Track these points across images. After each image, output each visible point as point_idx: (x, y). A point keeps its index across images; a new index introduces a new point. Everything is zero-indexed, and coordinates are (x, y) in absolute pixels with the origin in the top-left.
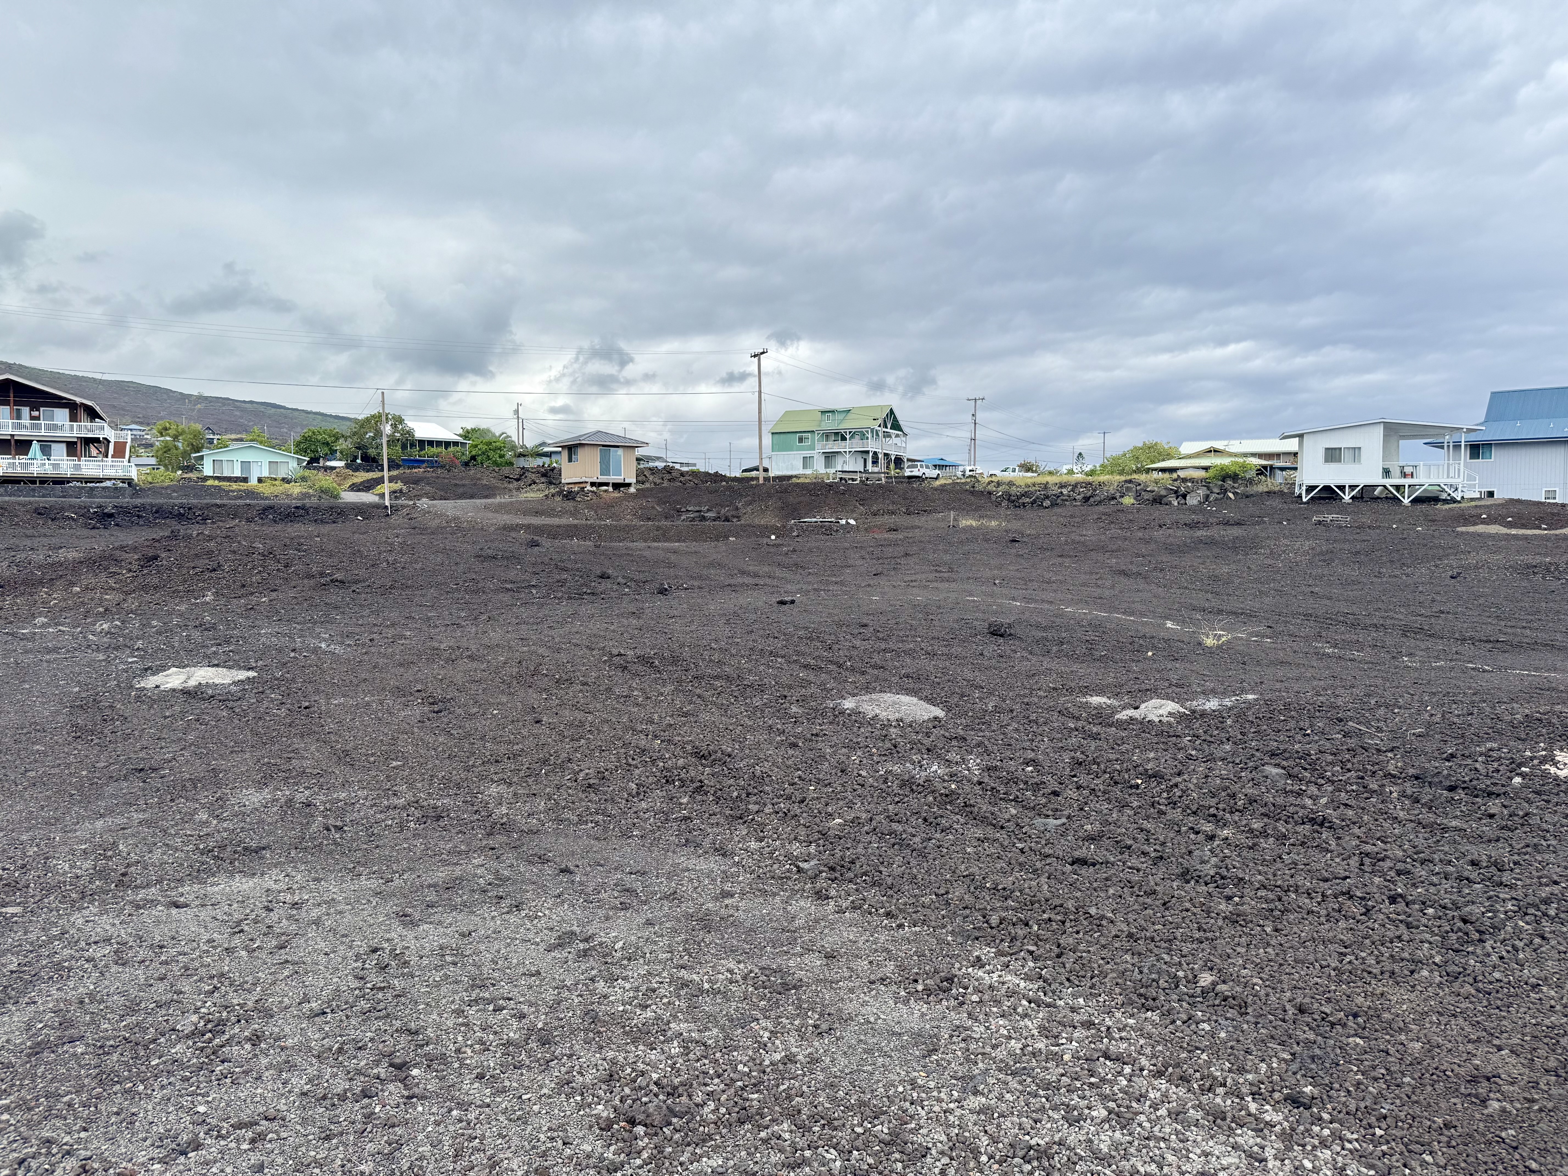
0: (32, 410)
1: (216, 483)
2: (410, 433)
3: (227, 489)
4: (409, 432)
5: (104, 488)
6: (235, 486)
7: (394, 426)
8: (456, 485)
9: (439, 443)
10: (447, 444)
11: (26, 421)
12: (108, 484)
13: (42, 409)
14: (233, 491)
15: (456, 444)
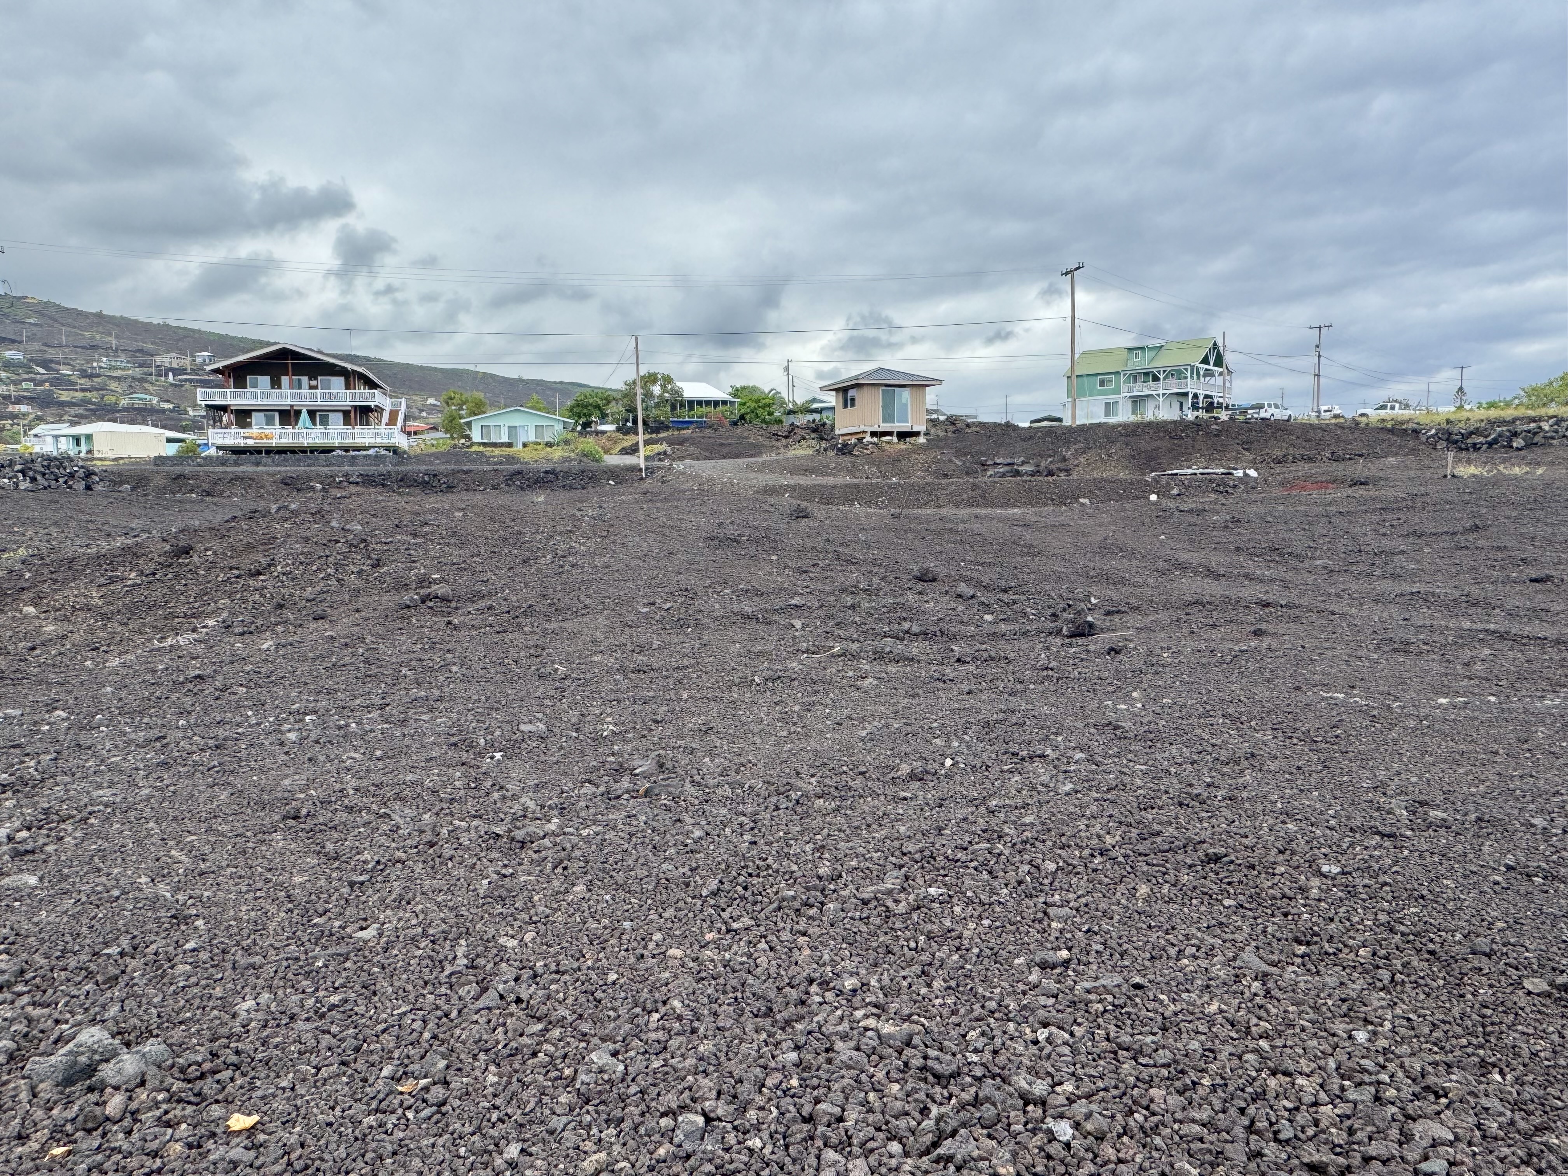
0: (310, 379)
1: (481, 449)
4: (677, 392)
7: (663, 387)
8: (722, 445)
9: (708, 403)
10: (716, 403)
11: (305, 391)
12: (371, 452)
13: (319, 378)
15: (725, 403)
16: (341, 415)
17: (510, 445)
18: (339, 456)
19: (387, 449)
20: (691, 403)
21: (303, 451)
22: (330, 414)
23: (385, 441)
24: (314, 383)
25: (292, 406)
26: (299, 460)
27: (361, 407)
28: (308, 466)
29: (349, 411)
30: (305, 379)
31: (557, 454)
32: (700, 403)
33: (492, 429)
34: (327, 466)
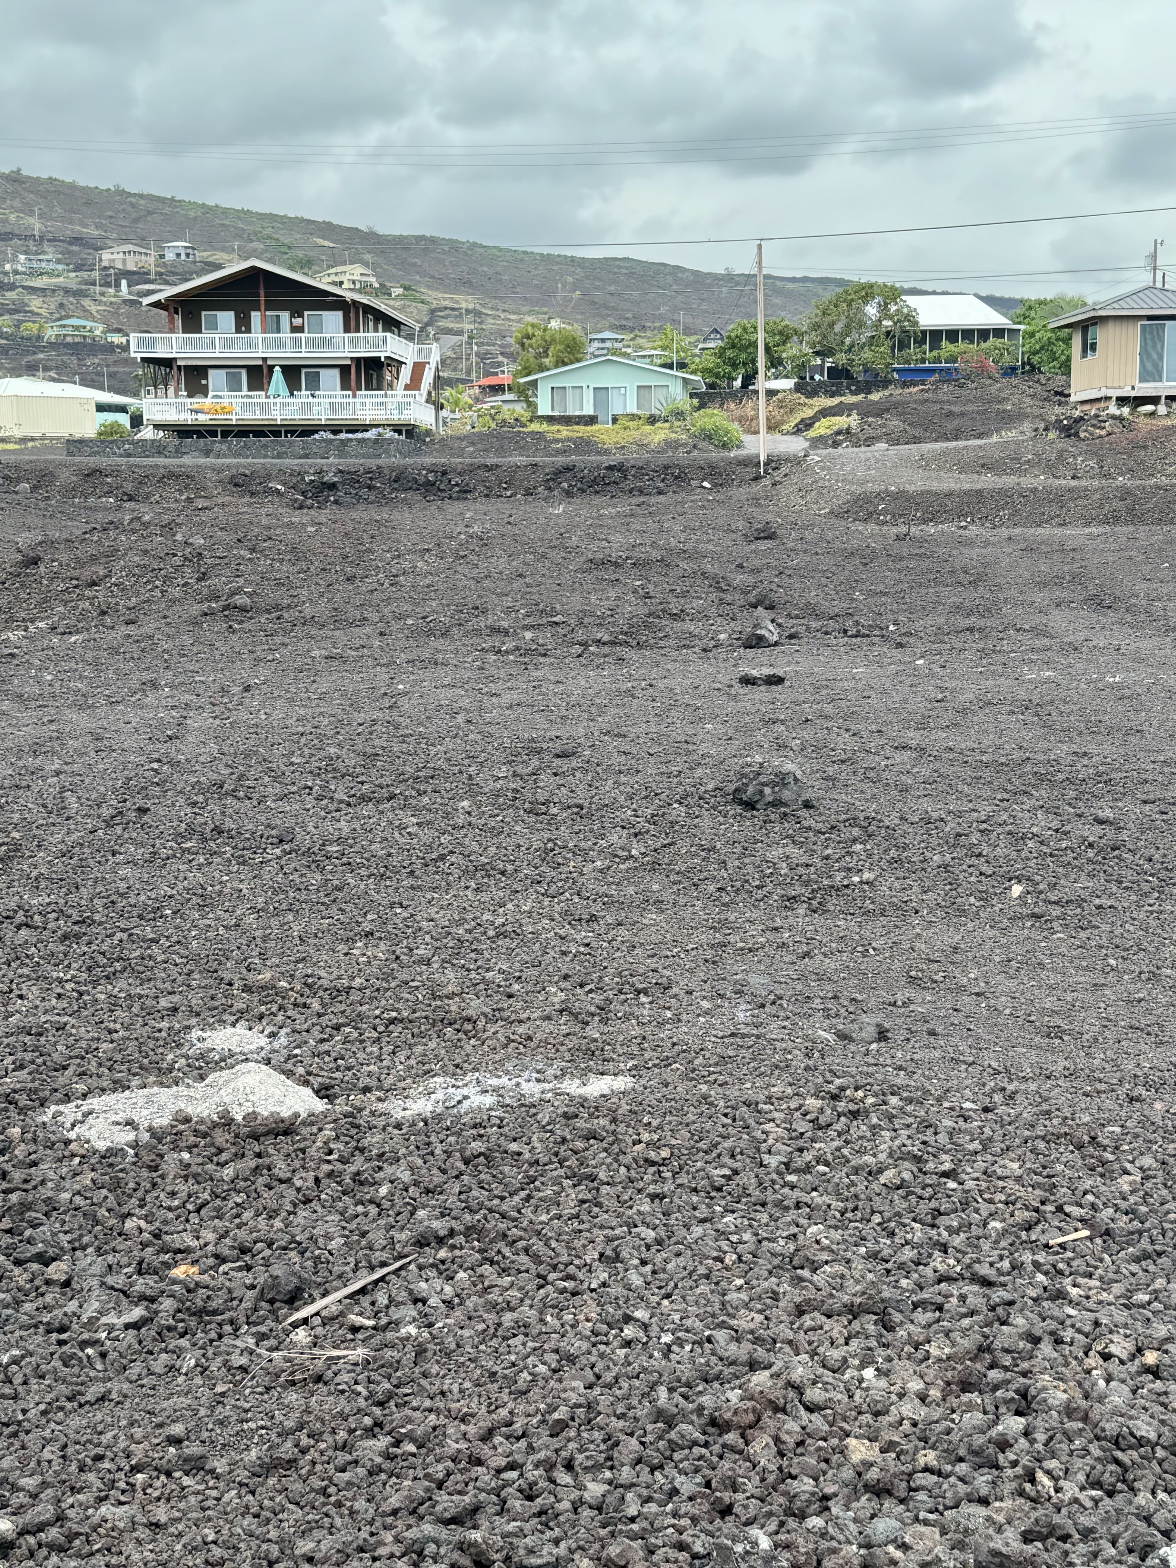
0: (292, 316)
1: (544, 427)
2: (910, 317)
3: (549, 436)
4: (907, 317)
5: (364, 440)
6: (565, 432)
7: (884, 308)
8: (950, 414)
9: (968, 334)
10: (984, 334)
11: (286, 335)
12: (371, 434)
13: (306, 313)
14: (557, 441)
15: (999, 332)
16: (336, 372)
17: (591, 420)
18: (325, 441)
19: (397, 429)
20: (936, 336)
21: (274, 431)
22: (323, 372)
23: (396, 417)
24: (298, 321)
25: (265, 359)
26: (265, 446)
27: (366, 359)
28: (279, 456)
29: (348, 367)
30: (285, 316)
31: (659, 435)
32: (952, 335)
33: (569, 393)
34: (306, 456)
